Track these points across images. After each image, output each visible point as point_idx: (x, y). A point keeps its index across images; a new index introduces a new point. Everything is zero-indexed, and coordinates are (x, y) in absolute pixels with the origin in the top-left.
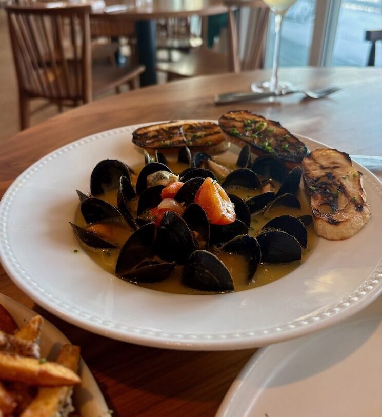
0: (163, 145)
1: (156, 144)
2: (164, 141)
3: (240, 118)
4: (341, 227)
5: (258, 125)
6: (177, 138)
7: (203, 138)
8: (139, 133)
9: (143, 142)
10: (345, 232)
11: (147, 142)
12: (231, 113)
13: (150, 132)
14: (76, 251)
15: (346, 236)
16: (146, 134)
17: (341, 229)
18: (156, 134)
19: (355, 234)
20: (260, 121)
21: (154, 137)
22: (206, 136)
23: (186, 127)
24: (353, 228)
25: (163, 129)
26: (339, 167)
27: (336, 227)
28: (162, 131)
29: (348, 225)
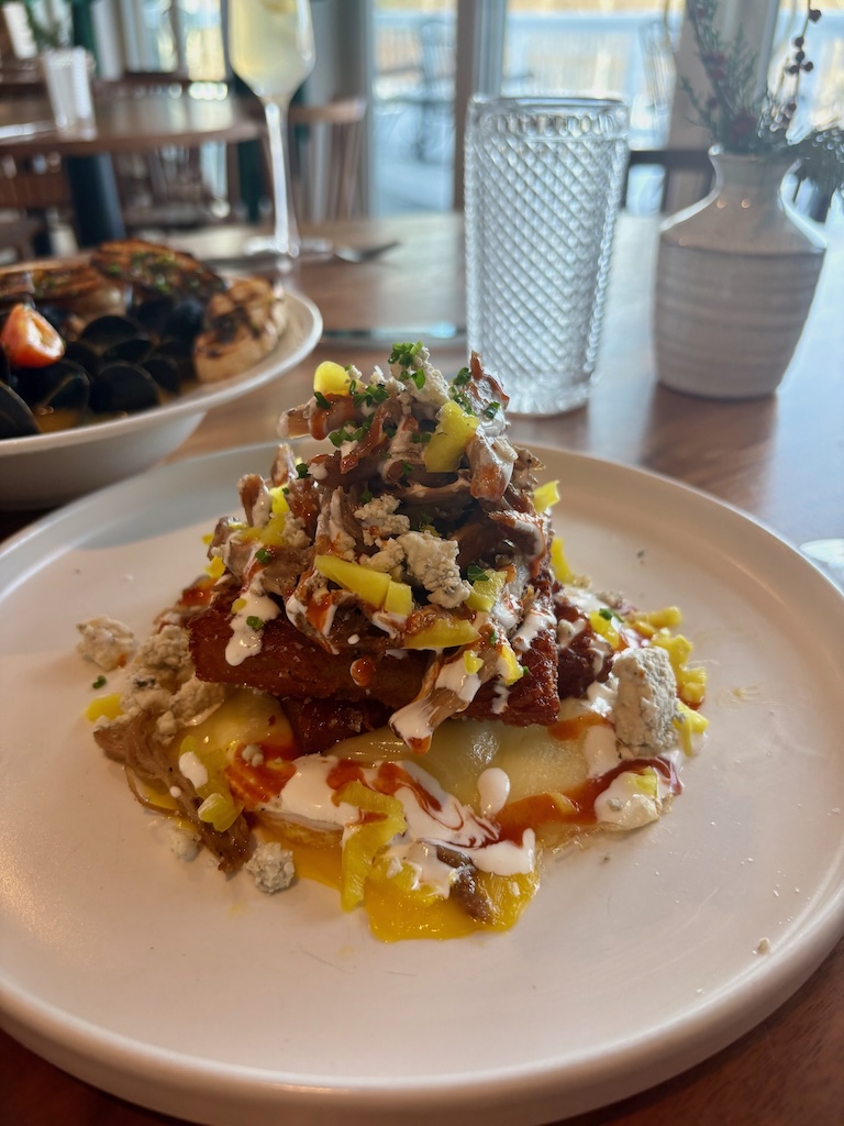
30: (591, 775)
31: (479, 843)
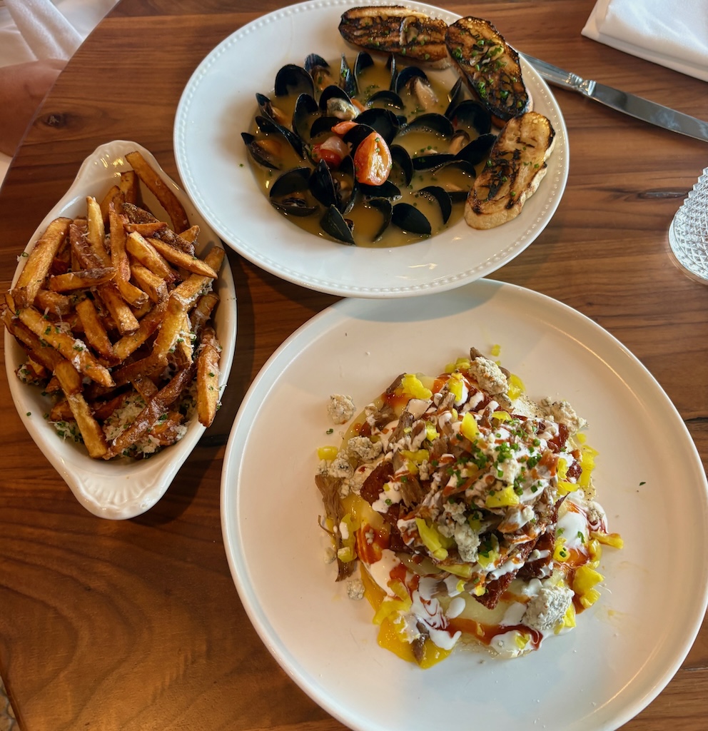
0: (372, 44)
1: (364, 40)
2: (374, 38)
3: (477, 31)
4: (481, 217)
5: (492, 49)
6: (391, 38)
7: (422, 46)
8: (351, 16)
9: (350, 32)
10: (482, 223)
11: (355, 34)
12: (470, 20)
13: (363, 18)
14: (241, 165)
15: (481, 227)
16: (358, 19)
17: (480, 220)
18: (371, 23)
19: (491, 228)
20: (498, 44)
21: (367, 28)
22: (427, 43)
23: (412, 20)
24: (491, 222)
25: (380, 17)
26: (533, 147)
27: (476, 216)
28: (378, 21)
29: (488, 218)
30: (501, 624)
31: (436, 626)
